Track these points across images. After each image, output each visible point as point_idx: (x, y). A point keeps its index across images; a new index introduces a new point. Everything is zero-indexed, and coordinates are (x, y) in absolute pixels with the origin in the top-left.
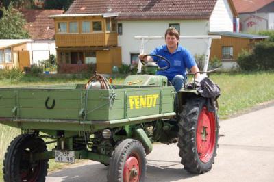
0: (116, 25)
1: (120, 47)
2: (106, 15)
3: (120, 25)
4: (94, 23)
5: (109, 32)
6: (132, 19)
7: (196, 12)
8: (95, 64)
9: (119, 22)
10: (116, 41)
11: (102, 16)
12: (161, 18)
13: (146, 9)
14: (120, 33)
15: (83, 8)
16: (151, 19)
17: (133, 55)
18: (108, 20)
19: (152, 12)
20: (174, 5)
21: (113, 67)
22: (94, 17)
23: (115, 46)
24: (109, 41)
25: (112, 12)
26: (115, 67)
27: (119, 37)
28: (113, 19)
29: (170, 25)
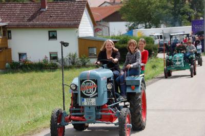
0: (6, 32)
1: (10, 49)
3: (10, 32)
5: (1, 37)
6: (19, 27)
7: (68, 23)
9: (8, 29)
10: (7, 44)
12: (42, 27)
13: (29, 20)
14: (9, 38)
16: (34, 27)
17: (20, 55)
19: (35, 22)
20: (51, 17)
21: (5, 64)
23: (6, 48)
24: (1, 44)
25: (2, 22)
26: (7, 64)
27: (9, 41)
28: (4, 27)
29: (49, 32)
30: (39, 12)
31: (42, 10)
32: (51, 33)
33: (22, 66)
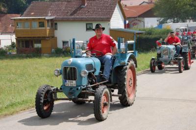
0: (54, 24)
1: (56, 38)
2: (47, 18)
3: (56, 24)
4: (40, 23)
5: (49, 28)
6: (63, 20)
7: (102, 17)
8: (41, 48)
9: (55, 22)
10: (54, 34)
11: (45, 19)
12: (81, 20)
13: (72, 15)
14: (56, 29)
15: (32, 13)
16: (75, 20)
17: (64, 43)
18: (48, 20)
19: (76, 16)
20: (89, 12)
21: (51, 50)
22: (39, 19)
23: (53, 37)
24: (49, 34)
25: (51, 16)
26: (53, 50)
27: (55, 31)
28: (52, 20)
29: (87, 24)
30: (80, 8)
31: (82, 6)
32: (88, 25)
33: (64, 51)
